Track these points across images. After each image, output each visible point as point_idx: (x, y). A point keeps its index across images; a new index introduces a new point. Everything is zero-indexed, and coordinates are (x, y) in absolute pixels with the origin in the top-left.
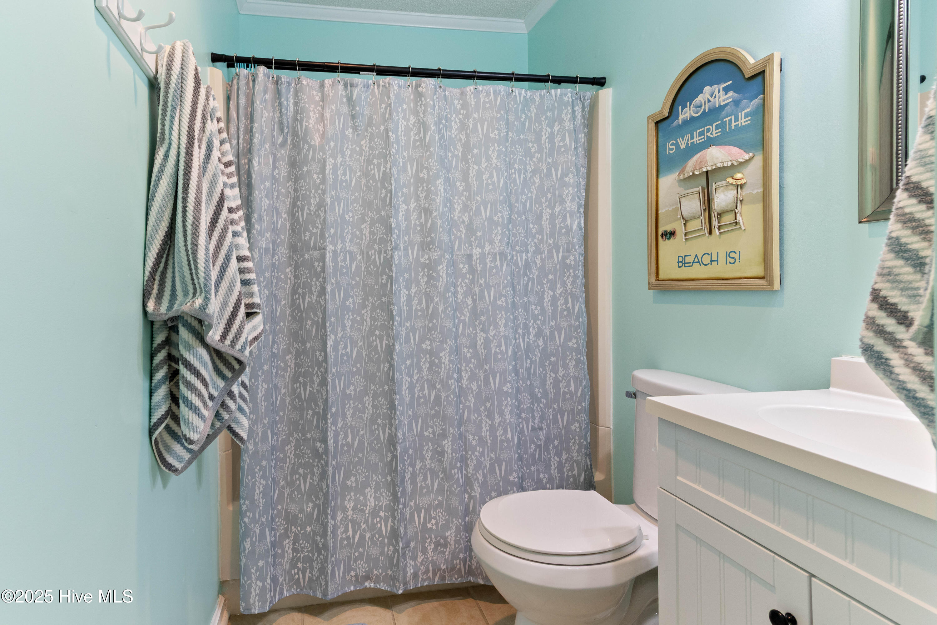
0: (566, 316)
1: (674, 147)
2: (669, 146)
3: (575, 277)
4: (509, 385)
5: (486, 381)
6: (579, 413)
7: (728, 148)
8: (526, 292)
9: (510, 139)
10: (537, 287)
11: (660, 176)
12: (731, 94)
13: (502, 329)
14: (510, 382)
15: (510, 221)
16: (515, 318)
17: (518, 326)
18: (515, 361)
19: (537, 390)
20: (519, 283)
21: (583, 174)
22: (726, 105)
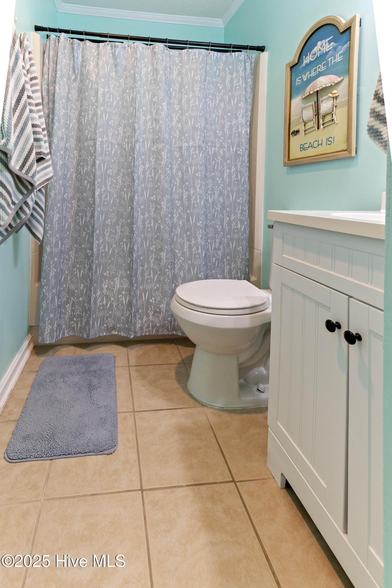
0: (236, 184)
1: (300, 81)
2: (297, 80)
3: (243, 162)
4: (201, 222)
5: (188, 220)
6: (242, 240)
7: (329, 76)
8: (214, 170)
9: (207, 81)
10: (220, 167)
11: (292, 99)
12: (332, 44)
13: (198, 190)
14: (201, 221)
15: (205, 128)
16: (206, 184)
17: (208, 189)
18: (205, 209)
19: (218, 227)
20: (209, 165)
21: (250, 102)
22: (329, 51)
